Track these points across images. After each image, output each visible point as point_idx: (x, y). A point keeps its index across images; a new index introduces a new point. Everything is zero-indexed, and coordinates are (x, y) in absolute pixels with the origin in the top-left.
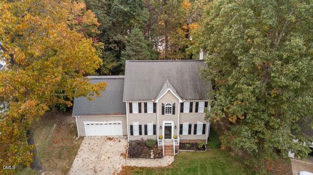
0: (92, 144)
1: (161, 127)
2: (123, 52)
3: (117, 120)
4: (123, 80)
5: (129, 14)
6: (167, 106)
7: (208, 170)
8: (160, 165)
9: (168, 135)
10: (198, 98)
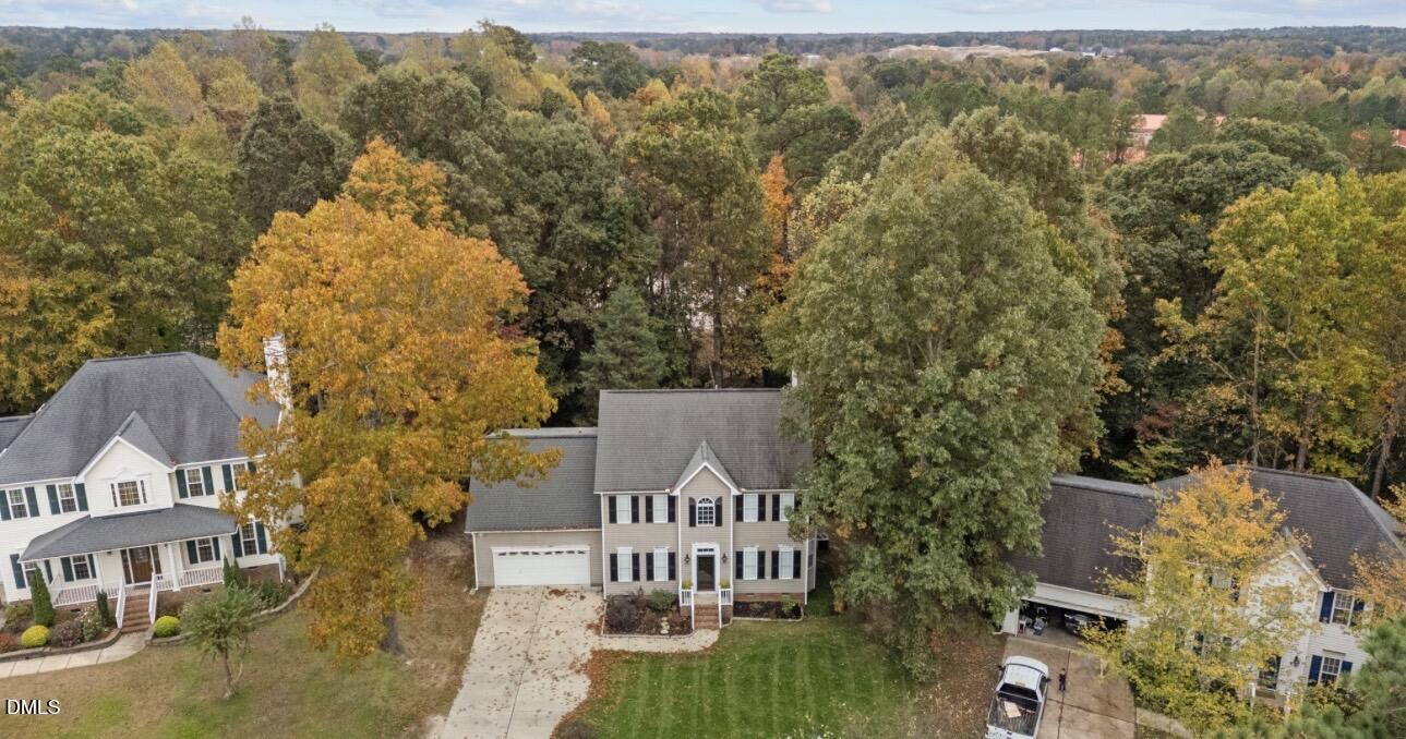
0: (512, 604)
1: (687, 559)
2: (585, 357)
3: (577, 543)
4: (592, 440)
5: (603, 247)
6: (703, 505)
7: (798, 659)
8: (683, 648)
9: (706, 582)
10: (777, 484)
